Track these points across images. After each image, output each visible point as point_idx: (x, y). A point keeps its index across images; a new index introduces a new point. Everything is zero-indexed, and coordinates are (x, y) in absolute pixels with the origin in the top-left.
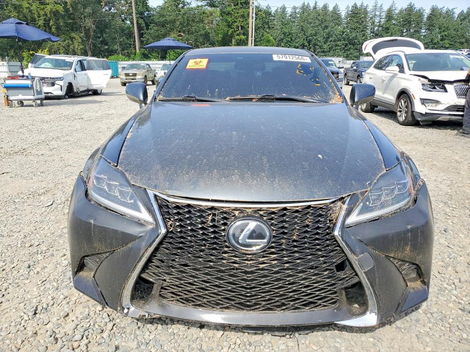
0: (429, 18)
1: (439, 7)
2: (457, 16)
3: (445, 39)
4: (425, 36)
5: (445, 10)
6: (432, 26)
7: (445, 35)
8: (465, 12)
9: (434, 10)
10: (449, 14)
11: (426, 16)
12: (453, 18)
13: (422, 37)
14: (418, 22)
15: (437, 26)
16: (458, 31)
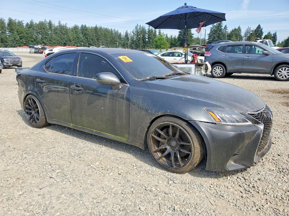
0: (9, 25)
1: (13, 19)
2: (25, 26)
3: (22, 39)
4: (9, 36)
5: (17, 21)
6: (12, 30)
7: (22, 36)
8: (29, 23)
9: (10, 20)
10: (20, 23)
11: (6, 24)
12: (23, 26)
13: (8, 36)
14: (2, 27)
15: (15, 30)
16: (28, 34)
